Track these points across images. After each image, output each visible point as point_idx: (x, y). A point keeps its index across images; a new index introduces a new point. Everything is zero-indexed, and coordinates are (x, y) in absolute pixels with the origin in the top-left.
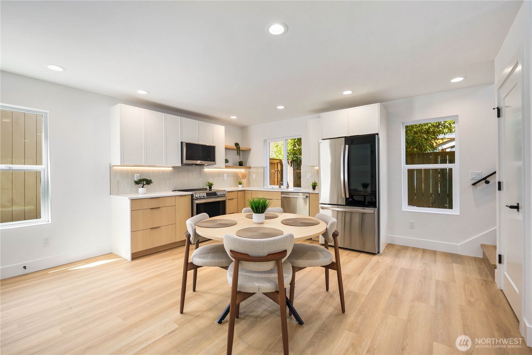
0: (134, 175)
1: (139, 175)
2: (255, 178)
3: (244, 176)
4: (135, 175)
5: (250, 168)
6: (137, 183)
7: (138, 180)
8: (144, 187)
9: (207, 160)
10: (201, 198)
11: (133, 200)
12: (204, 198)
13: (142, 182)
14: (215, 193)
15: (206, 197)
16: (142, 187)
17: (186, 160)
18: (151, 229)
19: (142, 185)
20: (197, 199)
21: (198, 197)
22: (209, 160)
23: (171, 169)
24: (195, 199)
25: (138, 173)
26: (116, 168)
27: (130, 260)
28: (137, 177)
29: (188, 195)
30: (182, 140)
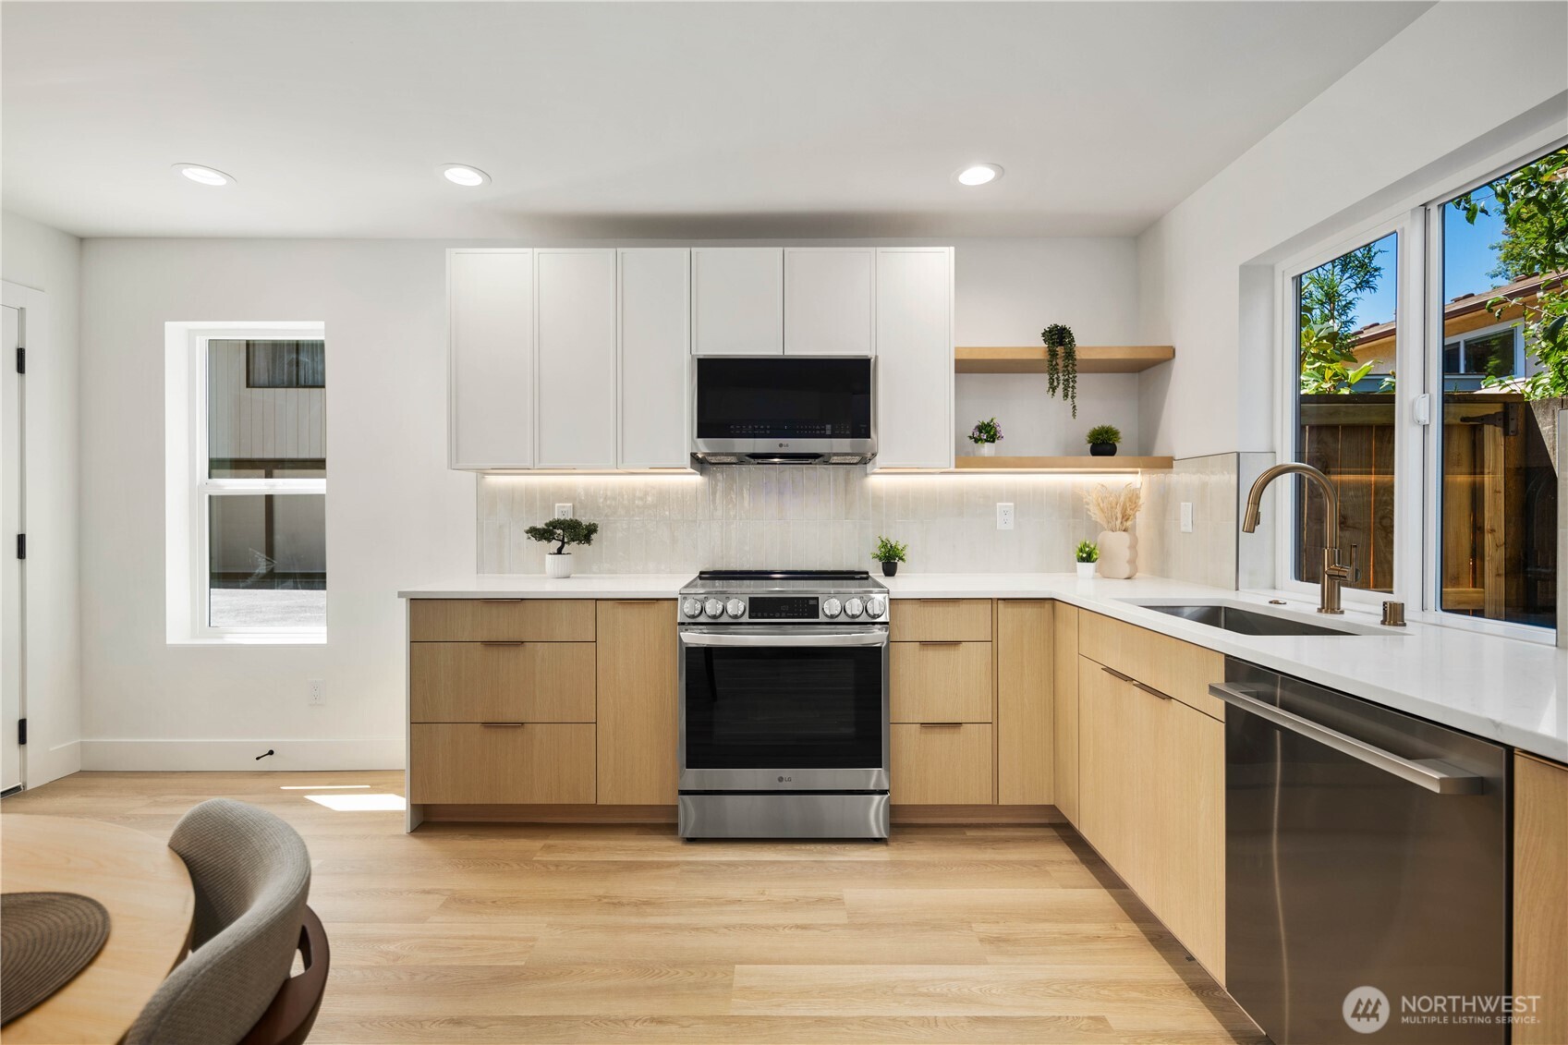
0: (553, 506)
1: (571, 504)
2: (1189, 529)
3: (1123, 514)
4: (557, 505)
5: (1167, 463)
6: (542, 534)
7: (546, 524)
8: (563, 551)
9: (818, 432)
10: (715, 624)
11: (419, 604)
12: (735, 623)
13: (559, 531)
14: (811, 602)
15: (746, 619)
16: (559, 552)
17: (699, 436)
18: (487, 725)
19: (556, 544)
20: (693, 623)
21: (697, 612)
22: (828, 432)
23: (696, 479)
24: (683, 624)
25: (567, 500)
26: (494, 480)
27: (405, 827)
28: (562, 511)
29: (658, 599)
30: (697, 350)
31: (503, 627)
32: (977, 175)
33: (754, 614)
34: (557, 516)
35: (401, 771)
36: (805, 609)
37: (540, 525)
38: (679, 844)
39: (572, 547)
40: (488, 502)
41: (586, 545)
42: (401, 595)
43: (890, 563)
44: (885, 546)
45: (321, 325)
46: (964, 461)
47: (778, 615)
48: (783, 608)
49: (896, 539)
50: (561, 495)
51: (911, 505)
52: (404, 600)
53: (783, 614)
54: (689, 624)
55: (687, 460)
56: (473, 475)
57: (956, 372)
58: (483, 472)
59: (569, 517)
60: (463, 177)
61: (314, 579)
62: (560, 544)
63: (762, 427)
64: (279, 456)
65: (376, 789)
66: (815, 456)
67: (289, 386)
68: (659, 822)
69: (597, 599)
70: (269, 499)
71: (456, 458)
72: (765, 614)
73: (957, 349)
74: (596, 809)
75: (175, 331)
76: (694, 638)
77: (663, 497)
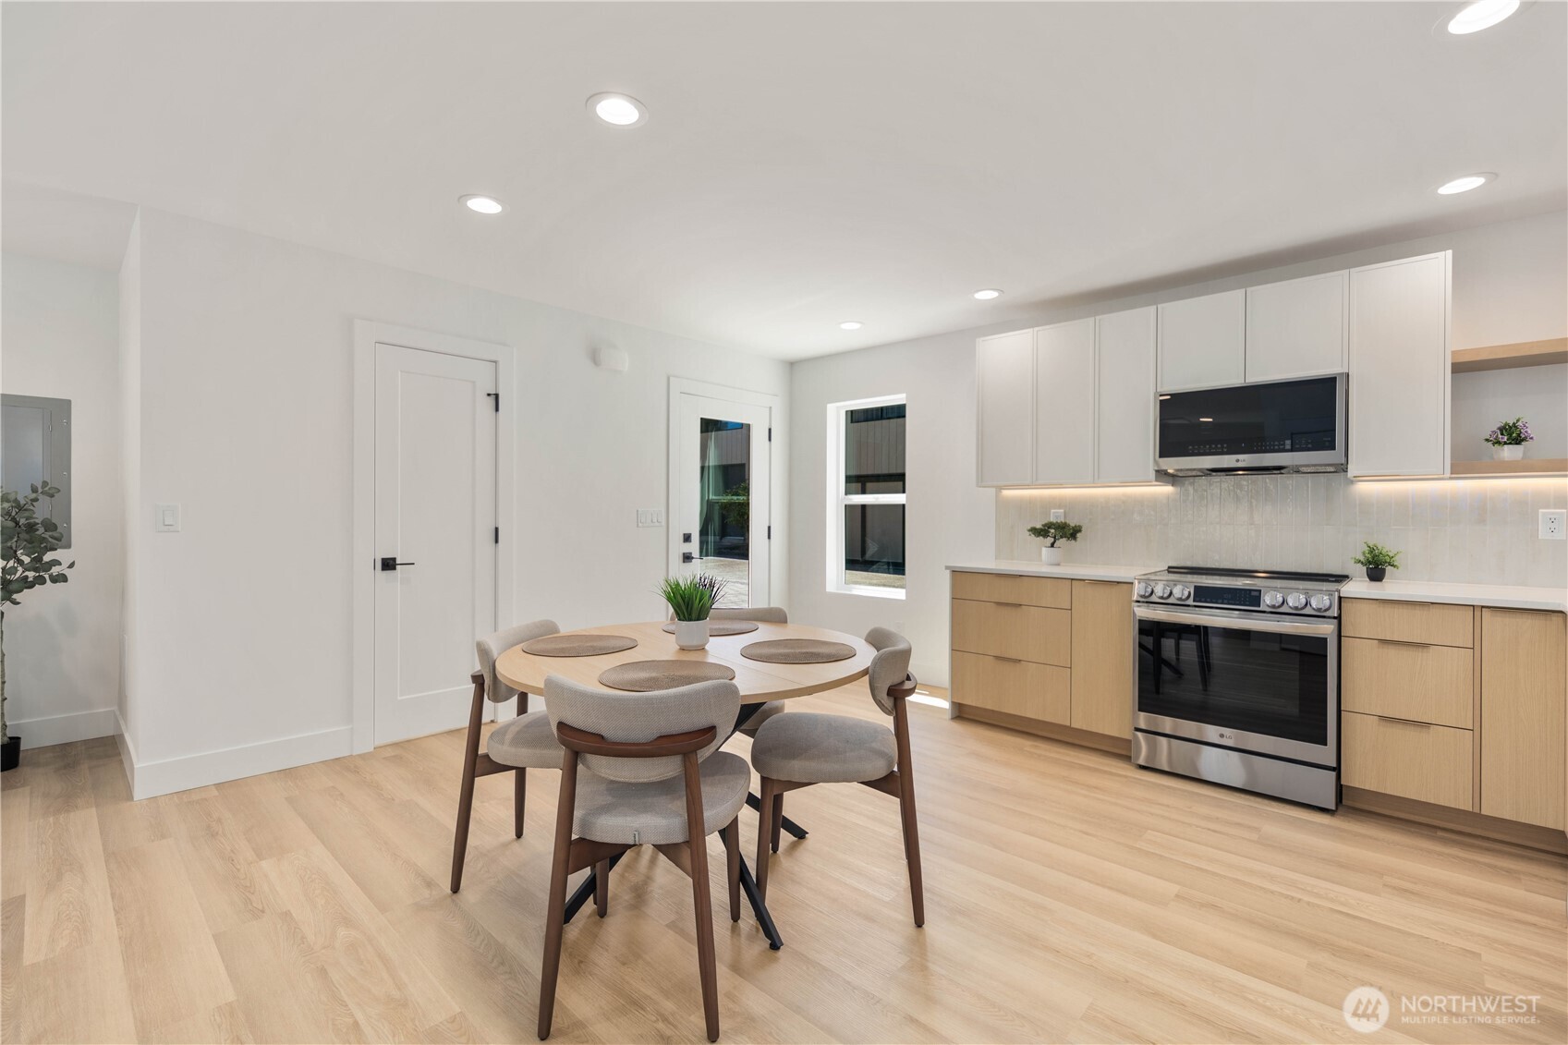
1: (1062, 511)
4: (1052, 510)
6: (1041, 532)
7: (1044, 525)
8: (1055, 545)
9: (1276, 447)
10: (1164, 603)
11: (957, 574)
12: (1181, 604)
13: (1053, 531)
14: (1253, 593)
15: (1190, 602)
16: (1052, 545)
17: (1161, 456)
18: (997, 658)
19: (1050, 540)
20: (1146, 600)
21: (1165, 595)
22: (1288, 447)
23: (1167, 489)
24: (1138, 602)
25: (1060, 507)
26: (1007, 493)
27: (948, 715)
28: (1056, 516)
29: (1118, 583)
30: (1161, 387)
31: (1006, 592)
32: (1461, 186)
33: (1198, 599)
34: (1053, 519)
35: (946, 689)
36: (1249, 599)
37: (1039, 526)
38: (1133, 768)
39: (1062, 542)
40: (1003, 507)
41: (1073, 541)
42: (947, 568)
43: (1376, 569)
44: (1372, 550)
45: (904, 395)
46: (1463, 465)
47: (1220, 601)
48: (1225, 596)
49: (1387, 545)
50: (1059, 503)
51: (1406, 511)
52: (948, 571)
53: (1226, 601)
54: (1143, 602)
55: (1152, 475)
56: (994, 489)
57: (1453, 372)
58: (1000, 488)
59: (1061, 520)
60: (987, 295)
61: (898, 567)
62: (1053, 540)
63: (1219, 446)
64: (877, 472)
65: (931, 694)
66: (1280, 468)
67: (877, 419)
68: (1119, 750)
69: (1072, 579)
70: (864, 507)
71: (981, 481)
72: (1208, 600)
73: (1453, 353)
74: (1068, 729)
75: (831, 408)
76: (1144, 612)
77: (1140, 503)
